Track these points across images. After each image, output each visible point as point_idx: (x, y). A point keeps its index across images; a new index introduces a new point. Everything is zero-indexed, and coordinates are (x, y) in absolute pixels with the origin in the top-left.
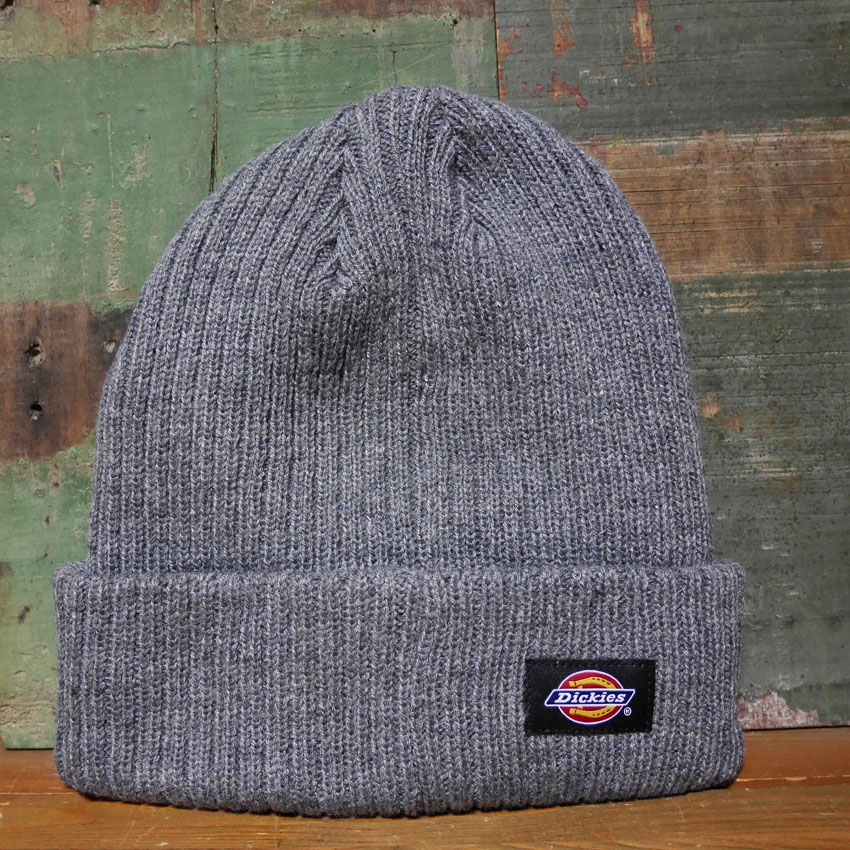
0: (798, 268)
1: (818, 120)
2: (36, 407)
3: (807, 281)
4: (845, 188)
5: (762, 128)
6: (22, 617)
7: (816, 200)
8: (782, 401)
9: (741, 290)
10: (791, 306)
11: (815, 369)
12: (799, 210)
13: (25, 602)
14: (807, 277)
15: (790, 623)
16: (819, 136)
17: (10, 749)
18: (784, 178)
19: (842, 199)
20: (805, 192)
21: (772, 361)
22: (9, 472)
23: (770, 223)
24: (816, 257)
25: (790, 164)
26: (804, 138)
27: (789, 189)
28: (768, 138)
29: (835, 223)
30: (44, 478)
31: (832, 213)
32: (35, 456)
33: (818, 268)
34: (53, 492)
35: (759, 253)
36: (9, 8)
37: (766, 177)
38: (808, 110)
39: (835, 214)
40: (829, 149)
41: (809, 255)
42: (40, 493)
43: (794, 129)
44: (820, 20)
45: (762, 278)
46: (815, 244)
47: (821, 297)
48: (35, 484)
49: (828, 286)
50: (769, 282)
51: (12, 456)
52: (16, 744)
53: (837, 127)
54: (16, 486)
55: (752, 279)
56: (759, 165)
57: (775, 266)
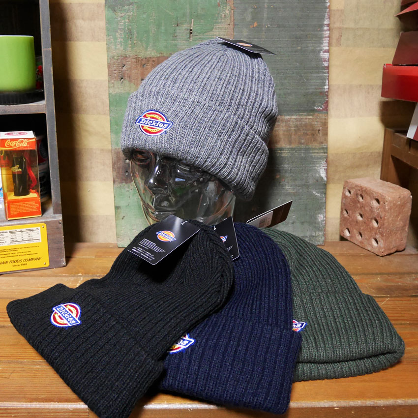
0: (299, 146)
1: (305, 114)
2: (127, 172)
3: (301, 149)
4: (310, 129)
5: (292, 115)
6: (123, 218)
7: (303, 131)
8: (293, 175)
9: (286, 151)
10: (296, 154)
11: (301, 168)
12: (299, 134)
13: (124, 215)
14: (301, 148)
15: (293, 223)
16: (305, 117)
17: (119, 247)
18: (296, 126)
19: (309, 131)
20: (301, 129)
21: (292, 166)
22: (121, 186)
23: (293, 136)
24: (303, 144)
25: (298, 123)
26: (302, 117)
27: (298, 129)
28: (294, 117)
29: (308, 137)
30: (129, 187)
31: (307, 134)
32: (126, 183)
33: (303, 146)
34: (131, 191)
35: (290, 143)
36: (122, 80)
37: (293, 126)
38: (304, 111)
39: (307, 135)
40: (307, 120)
41: (301, 143)
42: (128, 191)
43: (299, 115)
44: (307, 91)
45: (290, 148)
46: (303, 141)
47: (303, 153)
48: (127, 189)
49: (306, 150)
50: (292, 149)
51: (121, 183)
52: (121, 246)
53: (309, 115)
54: (122, 190)
55: (288, 148)
56: (291, 123)
57: (293, 146)
